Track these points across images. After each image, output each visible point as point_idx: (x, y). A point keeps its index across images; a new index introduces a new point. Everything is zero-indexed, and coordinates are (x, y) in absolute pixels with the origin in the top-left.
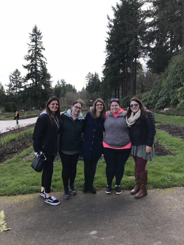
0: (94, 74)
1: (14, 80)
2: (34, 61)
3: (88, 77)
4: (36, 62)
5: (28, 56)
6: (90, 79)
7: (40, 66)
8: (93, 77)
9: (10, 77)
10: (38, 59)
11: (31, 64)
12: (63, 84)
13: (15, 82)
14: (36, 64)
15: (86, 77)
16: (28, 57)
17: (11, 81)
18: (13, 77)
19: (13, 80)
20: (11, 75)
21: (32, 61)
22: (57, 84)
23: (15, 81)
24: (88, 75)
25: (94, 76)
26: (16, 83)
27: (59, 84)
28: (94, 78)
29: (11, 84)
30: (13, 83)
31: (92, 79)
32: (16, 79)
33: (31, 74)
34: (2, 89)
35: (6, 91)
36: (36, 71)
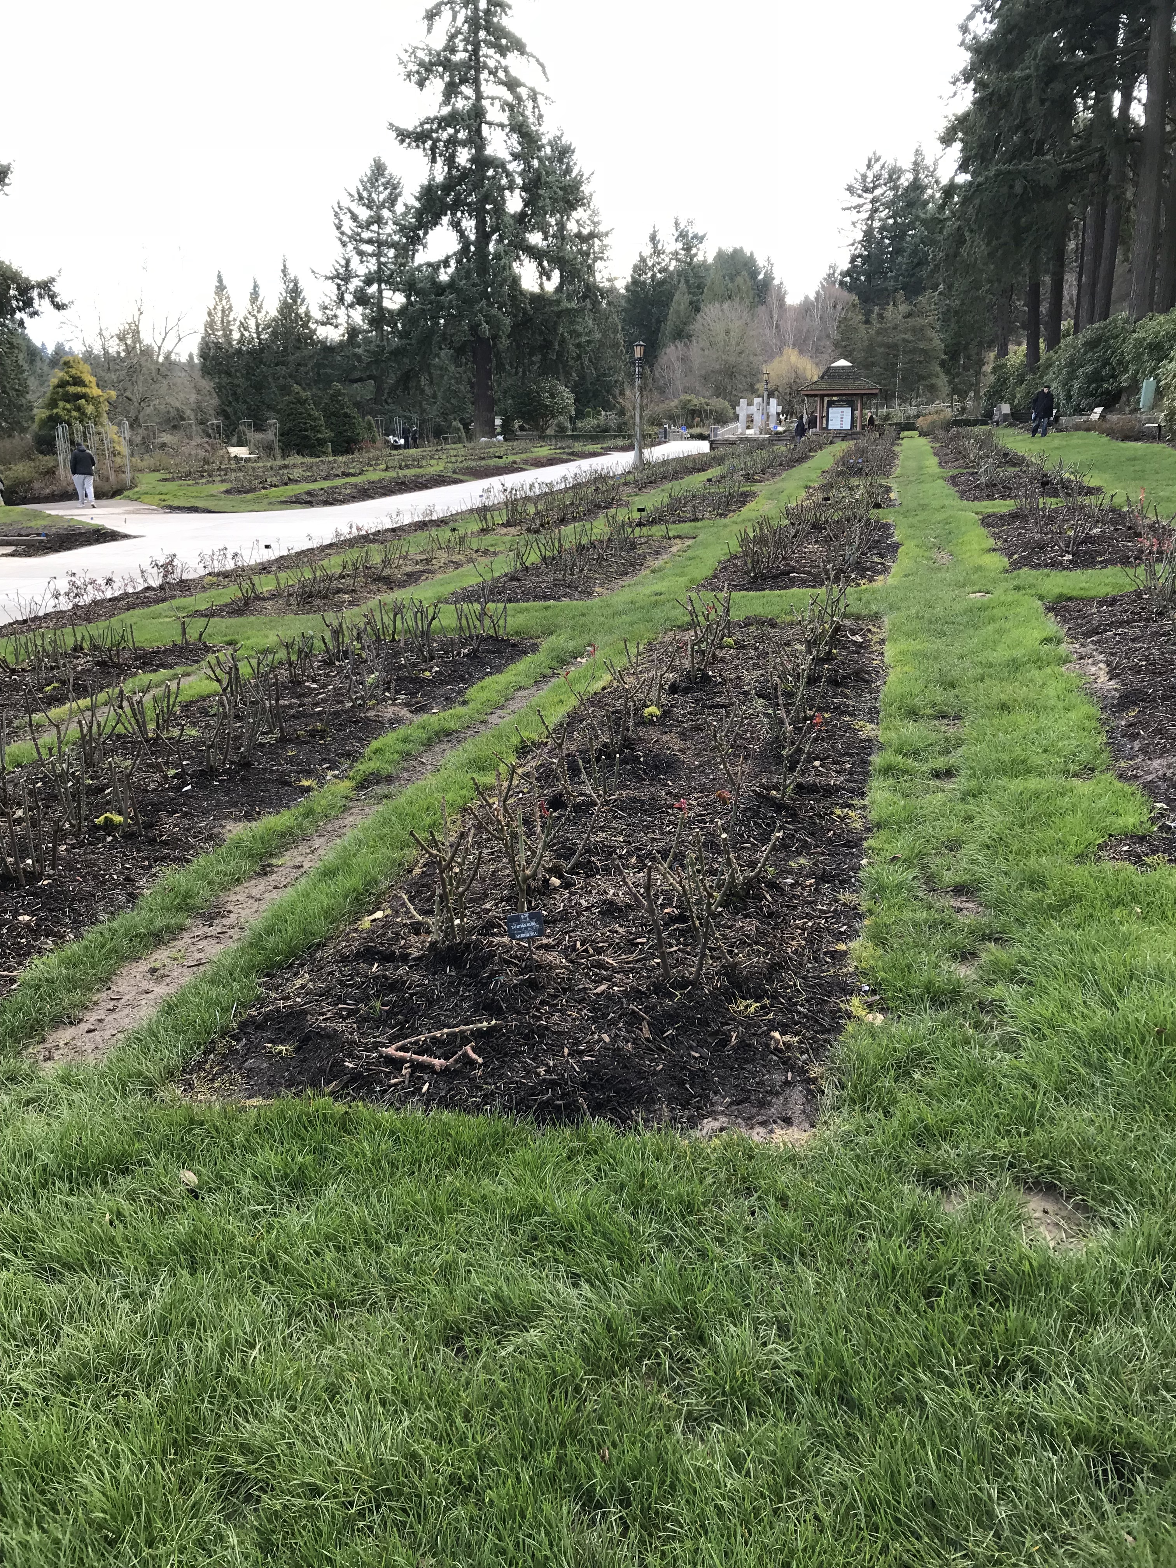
0: (906, 163)
1: (366, 235)
2: (467, 90)
3: (858, 186)
4: (479, 96)
5: (421, 54)
6: (873, 201)
7: (502, 126)
8: (895, 188)
9: (336, 214)
10: (493, 73)
11: (446, 110)
12: (688, 249)
13: (369, 248)
14: (477, 114)
15: (850, 189)
16: (421, 64)
17: (344, 245)
18: (354, 217)
19: (356, 238)
20: (346, 202)
21: (451, 91)
22: (648, 251)
23: (370, 241)
24: (864, 177)
25: (906, 180)
26: (378, 255)
27: (657, 252)
28: (907, 189)
29: (348, 261)
30: (361, 253)
31: (887, 206)
32: (375, 227)
33: (448, 186)
34: (295, 300)
35: (317, 314)
36: (481, 161)
